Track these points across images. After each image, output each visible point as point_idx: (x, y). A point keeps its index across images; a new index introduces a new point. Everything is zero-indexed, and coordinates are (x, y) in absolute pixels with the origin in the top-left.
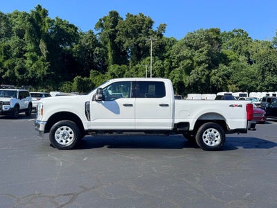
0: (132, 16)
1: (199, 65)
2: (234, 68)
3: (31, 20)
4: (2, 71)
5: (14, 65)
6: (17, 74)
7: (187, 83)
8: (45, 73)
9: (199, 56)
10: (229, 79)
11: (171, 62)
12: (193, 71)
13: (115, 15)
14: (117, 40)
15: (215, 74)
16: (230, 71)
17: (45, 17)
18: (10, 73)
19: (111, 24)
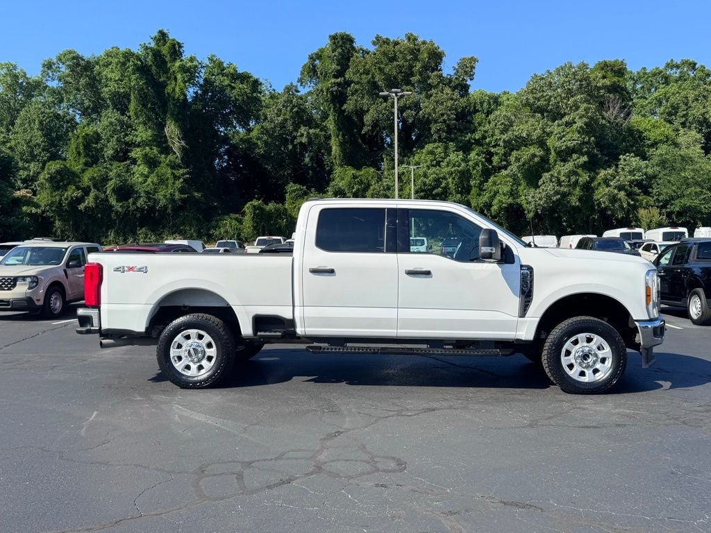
0: (387, 42)
1: (564, 160)
2: (663, 163)
3: (142, 70)
4: (79, 193)
5: (105, 179)
6: (113, 201)
7: (532, 207)
8: (177, 196)
9: (563, 136)
10: (647, 193)
11: (491, 154)
12: (546, 175)
13: (344, 43)
14: (349, 106)
15: (606, 182)
16: (650, 171)
17: (175, 60)
18: (96, 198)
19: (334, 66)
